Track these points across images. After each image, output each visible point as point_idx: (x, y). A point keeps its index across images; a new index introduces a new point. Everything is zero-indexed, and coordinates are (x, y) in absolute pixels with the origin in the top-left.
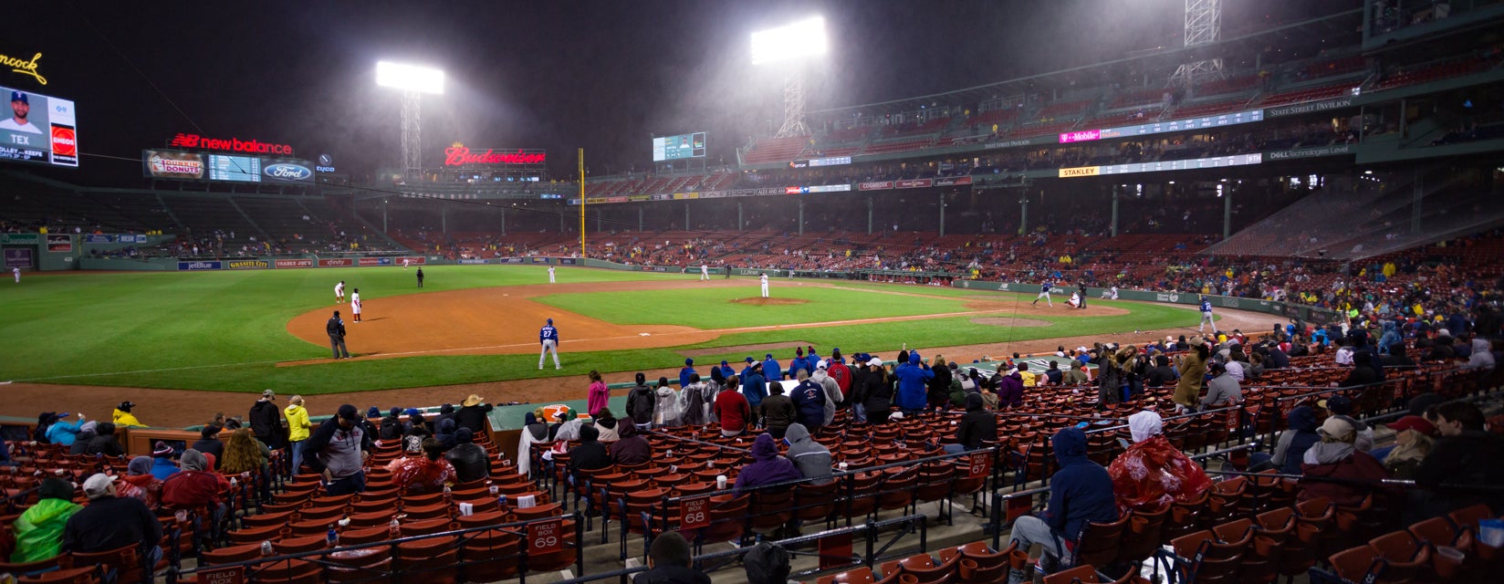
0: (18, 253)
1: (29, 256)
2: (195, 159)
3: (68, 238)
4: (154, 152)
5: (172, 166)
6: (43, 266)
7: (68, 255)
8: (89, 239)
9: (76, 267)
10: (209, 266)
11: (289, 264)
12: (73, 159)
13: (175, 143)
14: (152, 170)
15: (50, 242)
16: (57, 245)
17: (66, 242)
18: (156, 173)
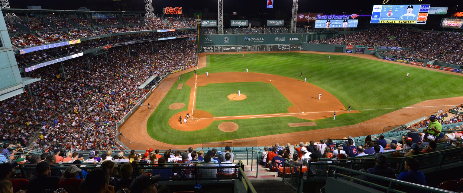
0: (360, 49)
1: (362, 50)
2: (460, 21)
3: (374, 47)
4: (446, 19)
5: (450, 23)
6: (364, 53)
7: (372, 51)
8: (380, 48)
9: (374, 55)
10: (391, 59)
11: (415, 63)
12: (424, 22)
13: (455, 16)
14: (443, 25)
15: (368, 48)
16: (370, 49)
17: (372, 48)
18: (444, 26)
